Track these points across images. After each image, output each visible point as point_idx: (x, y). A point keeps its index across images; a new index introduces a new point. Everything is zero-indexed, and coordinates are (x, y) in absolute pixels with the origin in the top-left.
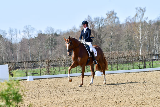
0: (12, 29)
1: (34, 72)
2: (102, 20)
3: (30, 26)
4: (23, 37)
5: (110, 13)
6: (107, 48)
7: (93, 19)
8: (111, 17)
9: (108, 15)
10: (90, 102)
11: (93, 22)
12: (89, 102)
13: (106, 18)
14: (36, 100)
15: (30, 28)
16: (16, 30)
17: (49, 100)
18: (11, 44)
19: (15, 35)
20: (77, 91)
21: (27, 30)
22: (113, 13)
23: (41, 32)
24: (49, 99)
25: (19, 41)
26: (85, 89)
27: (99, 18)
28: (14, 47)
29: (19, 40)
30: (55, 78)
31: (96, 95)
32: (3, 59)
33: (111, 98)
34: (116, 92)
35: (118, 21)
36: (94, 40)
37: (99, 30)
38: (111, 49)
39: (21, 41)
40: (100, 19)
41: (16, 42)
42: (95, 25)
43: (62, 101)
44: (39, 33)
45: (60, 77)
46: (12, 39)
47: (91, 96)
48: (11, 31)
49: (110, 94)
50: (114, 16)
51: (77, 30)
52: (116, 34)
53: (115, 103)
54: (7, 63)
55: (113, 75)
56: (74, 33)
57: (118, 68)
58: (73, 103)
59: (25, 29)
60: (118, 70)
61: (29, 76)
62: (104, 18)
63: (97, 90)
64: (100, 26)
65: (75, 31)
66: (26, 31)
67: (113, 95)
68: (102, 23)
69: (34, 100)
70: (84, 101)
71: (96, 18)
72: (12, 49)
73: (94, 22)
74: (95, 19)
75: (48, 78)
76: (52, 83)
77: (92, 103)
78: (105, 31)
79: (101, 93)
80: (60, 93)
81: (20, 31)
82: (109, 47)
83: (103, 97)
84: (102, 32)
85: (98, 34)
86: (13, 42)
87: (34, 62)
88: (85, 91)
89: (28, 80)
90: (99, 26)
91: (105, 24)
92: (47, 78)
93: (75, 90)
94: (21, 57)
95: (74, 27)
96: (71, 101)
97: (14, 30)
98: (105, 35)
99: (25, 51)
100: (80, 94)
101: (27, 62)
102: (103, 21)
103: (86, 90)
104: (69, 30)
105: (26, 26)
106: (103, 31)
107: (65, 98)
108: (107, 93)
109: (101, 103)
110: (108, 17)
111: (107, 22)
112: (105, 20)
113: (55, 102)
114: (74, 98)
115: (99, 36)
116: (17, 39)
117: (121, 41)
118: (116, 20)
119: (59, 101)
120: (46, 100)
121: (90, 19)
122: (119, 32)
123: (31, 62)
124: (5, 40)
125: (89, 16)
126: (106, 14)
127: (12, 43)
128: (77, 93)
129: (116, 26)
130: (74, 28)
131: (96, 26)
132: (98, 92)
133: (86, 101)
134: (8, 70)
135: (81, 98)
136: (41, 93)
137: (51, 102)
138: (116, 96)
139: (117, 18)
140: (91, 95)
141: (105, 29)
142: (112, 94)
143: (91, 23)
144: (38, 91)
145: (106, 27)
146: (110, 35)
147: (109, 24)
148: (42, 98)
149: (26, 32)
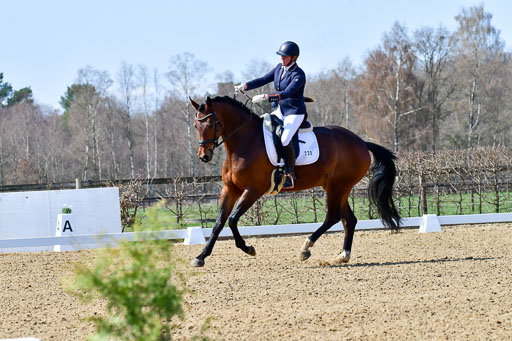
0: (131, 67)
1: (208, 216)
2: (442, 38)
3: (192, 56)
4: (169, 95)
5: (469, 15)
6: (458, 137)
7: (411, 36)
8: (474, 29)
9: (461, 23)
10: (406, 320)
11: (409, 46)
12: (404, 322)
13: (456, 30)
14: (220, 312)
15: (190, 64)
16: (143, 70)
17: (263, 310)
18: (125, 116)
19: (138, 86)
20: (360, 283)
21: (181, 72)
22: (480, 14)
23: (230, 76)
24: (265, 307)
25: (153, 107)
26: (386, 275)
27: (431, 31)
28: (136, 129)
29: (154, 104)
30: (281, 235)
31: (426, 296)
32: (96, 170)
33: (481, 306)
34: (495, 287)
35: (497, 42)
36: (414, 108)
37: (429, 71)
38: (473, 138)
39: (162, 108)
40: (434, 34)
41: (143, 111)
42: (417, 54)
43: (310, 314)
44: (224, 81)
45: (296, 234)
46: (128, 99)
47: (409, 299)
48: (127, 72)
49: (474, 294)
50: (484, 23)
51: (354, 73)
52: (488, 87)
53: (496, 324)
54: (116, 183)
55: (482, 228)
56: (344, 83)
57: (498, 205)
58: (347, 321)
59: (174, 68)
60: (497, 211)
61: (189, 229)
62: (447, 33)
63: (428, 280)
64: (435, 60)
65: (348, 77)
66: (179, 72)
67: (488, 296)
68: (440, 49)
69: (211, 309)
70: (384, 316)
71: (420, 31)
72: (128, 134)
73: (414, 45)
74: (418, 34)
75: (256, 236)
76: (270, 254)
77: (415, 323)
78: (450, 76)
79: (444, 291)
80: (300, 286)
81: (156, 72)
82: (465, 131)
83: (453, 305)
84: (441, 81)
85: (426, 88)
86: (134, 109)
87: (209, 179)
88: (388, 281)
89: (186, 242)
90: (432, 59)
91: (450, 54)
92: (252, 237)
93: (351, 278)
94: (160, 161)
95: (344, 62)
96: (342, 317)
97: (137, 72)
98: (453, 90)
99: (172, 142)
100: (371, 292)
101: (183, 179)
102: (446, 41)
103: (390, 280)
104: (325, 73)
105: (179, 58)
106: (444, 75)
107: (318, 306)
108: (465, 291)
109: (447, 325)
110: (462, 29)
111: (460, 44)
112: (452, 38)
113: (286, 318)
114: (348, 306)
115: (432, 95)
116: (145, 100)
117: (506, 113)
118: (490, 40)
119: (298, 316)
120: (252, 309)
121: (400, 33)
122: (500, 80)
123: (199, 181)
124: (107, 105)
125: (397, 25)
126: (457, 18)
127: (131, 114)
128: (360, 288)
129: (487, 60)
130: (346, 65)
131: (422, 58)
132: (434, 287)
133: (394, 316)
134: (118, 209)
135: (374, 306)
136: (236, 287)
137: (272, 317)
138: (496, 300)
139: (492, 34)
140: (410, 296)
141: (450, 68)
142: (481, 295)
143: (406, 49)
144: (223, 279)
145: (454, 62)
146: (466, 91)
147: (466, 52)
148: (240, 304)
149: (179, 79)
